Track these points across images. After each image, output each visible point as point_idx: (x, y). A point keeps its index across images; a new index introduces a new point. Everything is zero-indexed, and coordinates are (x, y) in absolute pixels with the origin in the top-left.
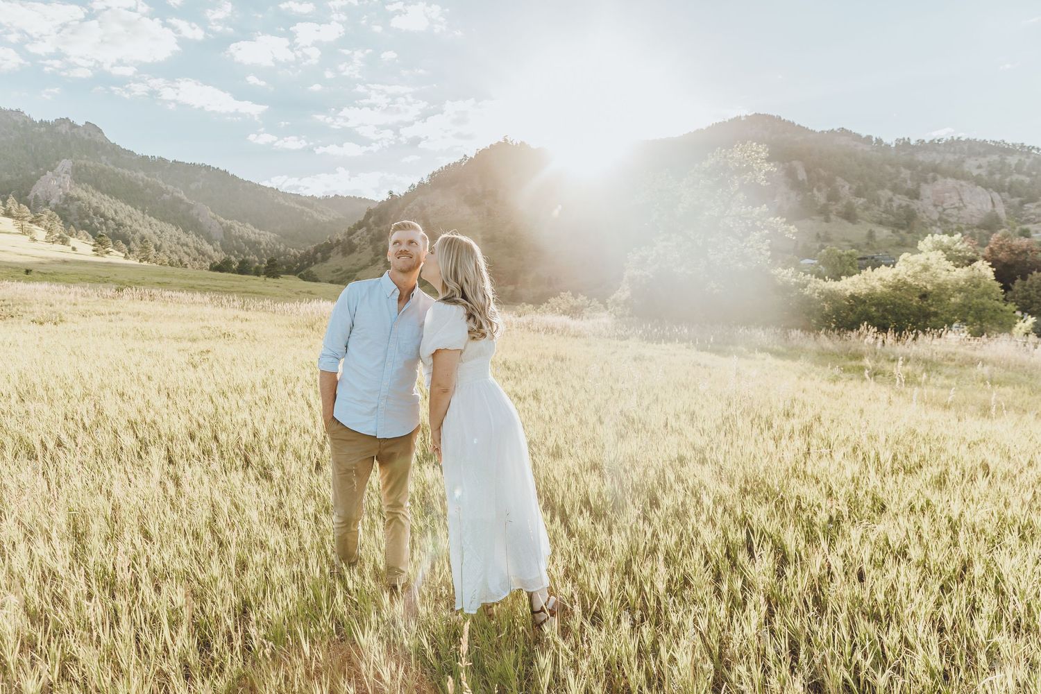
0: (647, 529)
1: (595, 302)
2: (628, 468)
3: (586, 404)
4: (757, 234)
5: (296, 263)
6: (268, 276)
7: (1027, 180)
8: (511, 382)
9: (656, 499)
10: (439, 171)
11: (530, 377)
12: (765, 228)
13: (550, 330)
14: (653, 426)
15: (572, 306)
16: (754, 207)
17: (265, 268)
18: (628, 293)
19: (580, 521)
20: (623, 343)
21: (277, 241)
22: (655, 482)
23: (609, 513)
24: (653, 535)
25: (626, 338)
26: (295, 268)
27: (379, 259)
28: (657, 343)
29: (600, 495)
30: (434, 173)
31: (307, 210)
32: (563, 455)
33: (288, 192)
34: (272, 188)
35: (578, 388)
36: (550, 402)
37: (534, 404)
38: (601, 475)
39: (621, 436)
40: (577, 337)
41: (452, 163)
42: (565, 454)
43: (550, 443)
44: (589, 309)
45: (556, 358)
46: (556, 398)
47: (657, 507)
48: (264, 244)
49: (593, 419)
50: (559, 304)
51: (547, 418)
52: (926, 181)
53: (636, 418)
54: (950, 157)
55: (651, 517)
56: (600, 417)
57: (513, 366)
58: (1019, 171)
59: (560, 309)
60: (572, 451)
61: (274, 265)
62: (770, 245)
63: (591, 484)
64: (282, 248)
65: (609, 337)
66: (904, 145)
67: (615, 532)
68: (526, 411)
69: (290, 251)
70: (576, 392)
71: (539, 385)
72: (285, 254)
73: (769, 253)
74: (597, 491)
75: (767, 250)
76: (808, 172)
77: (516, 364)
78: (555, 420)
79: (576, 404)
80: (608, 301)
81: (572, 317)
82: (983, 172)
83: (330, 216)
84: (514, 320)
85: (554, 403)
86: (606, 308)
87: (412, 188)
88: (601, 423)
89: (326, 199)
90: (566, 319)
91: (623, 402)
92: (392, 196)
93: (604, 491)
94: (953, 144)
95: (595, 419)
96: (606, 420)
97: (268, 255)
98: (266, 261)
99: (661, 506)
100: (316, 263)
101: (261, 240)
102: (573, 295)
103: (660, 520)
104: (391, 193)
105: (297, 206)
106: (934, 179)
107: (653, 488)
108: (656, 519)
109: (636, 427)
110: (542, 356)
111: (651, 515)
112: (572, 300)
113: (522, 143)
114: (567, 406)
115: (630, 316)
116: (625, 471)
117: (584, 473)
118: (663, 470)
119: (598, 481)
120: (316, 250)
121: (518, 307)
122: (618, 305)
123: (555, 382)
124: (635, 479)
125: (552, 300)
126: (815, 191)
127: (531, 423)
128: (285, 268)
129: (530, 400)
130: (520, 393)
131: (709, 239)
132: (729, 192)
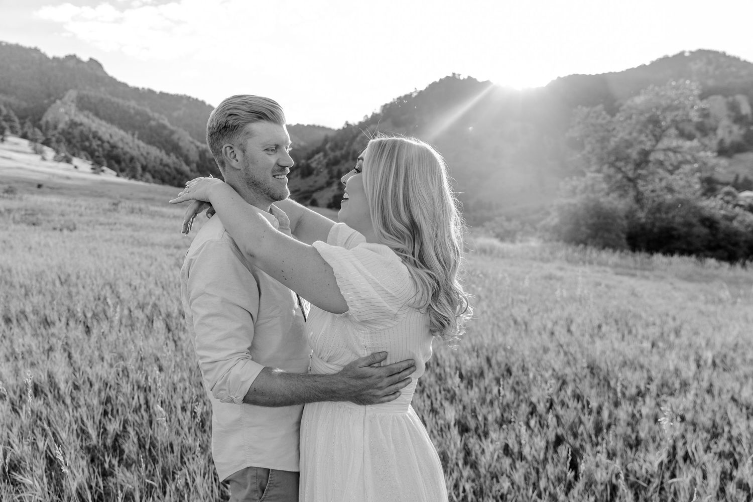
4: (687, 168)
15: (506, 230)
27: (333, 181)
30: (386, 106)
41: (403, 96)
44: (522, 233)
50: (494, 228)
59: (494, 232)
62: (699, 178)
73: (698, 186)
87: (366, 118)
92: (348, 125)
104: (346, 122)
113: (469, 77)
131: (640, 171)
132: (660, 127)
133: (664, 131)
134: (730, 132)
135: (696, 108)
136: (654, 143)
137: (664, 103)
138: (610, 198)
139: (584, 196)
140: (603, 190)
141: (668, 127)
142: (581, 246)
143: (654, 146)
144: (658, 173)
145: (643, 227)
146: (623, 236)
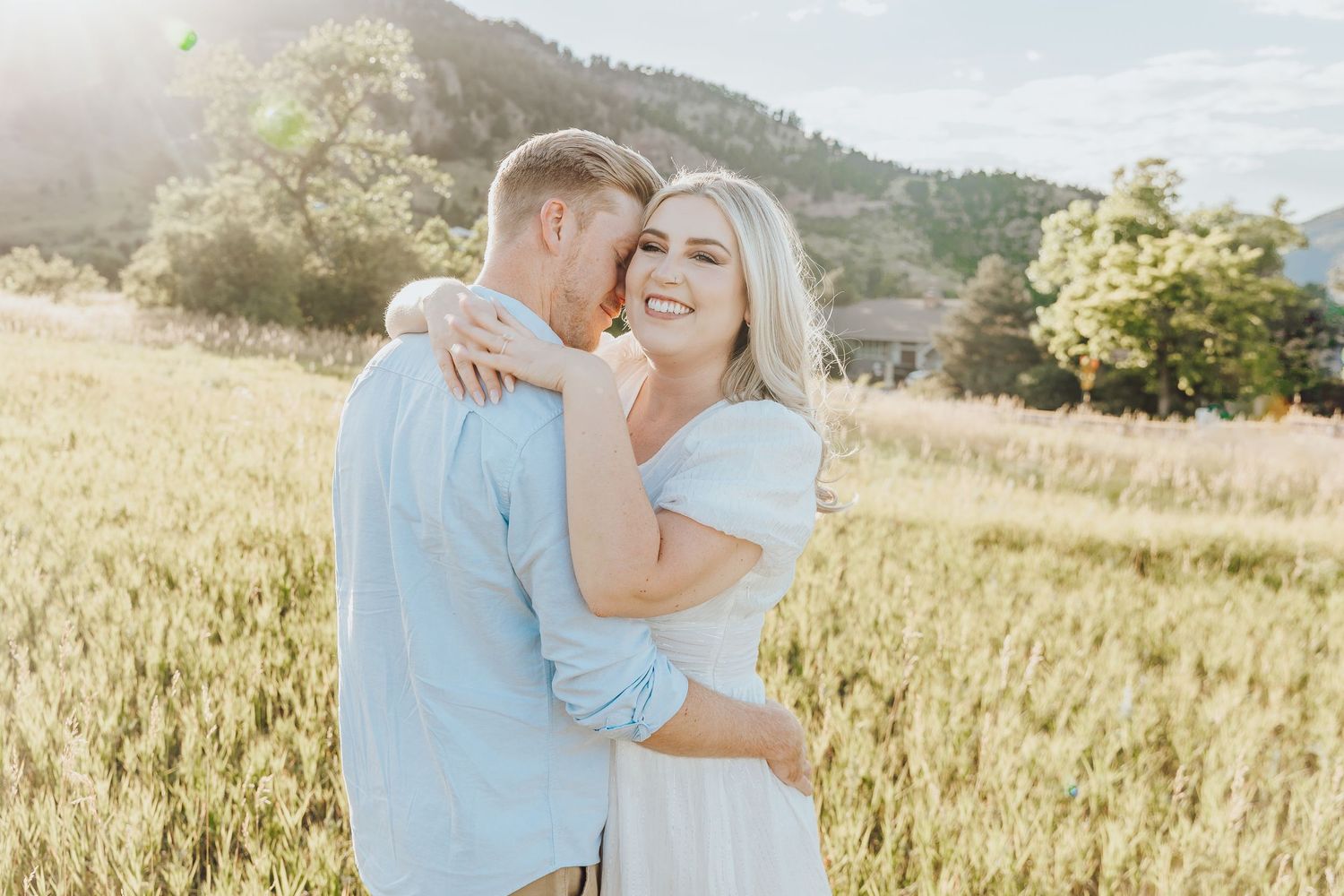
4: (390, 182)
7: (749, 147)
12: (404, 172)
15: (39, 277)
16: (387, 133)
50: (11, 271)
52: (628, 128)
54: (662, 97)
58: (739, 131)
59: (14, 281)
62: (411, 202)
66: (600, 64)
73: (409, 216)
75: (406, 210)
76: (464, 82)
80: (123, 275)
82: (699, 127)
94: (664, 77)
102: (40, 255)
106: (639, 127)
112: (38, 266)
126: (473, 116)
131: (310, 180)
132: (345, 103)
133: (351, 110)
134: (431, 123)
135: (403, 75)
136: (334, 129)
137: (352, 57)
138: (268, 227)
139: (219, 219)
140: (253, 210)
141: (358, 105)
142: (220, 317)
143: (336, 135)
144: (342, 185)
145: (322, 283)
146: (294, 299)
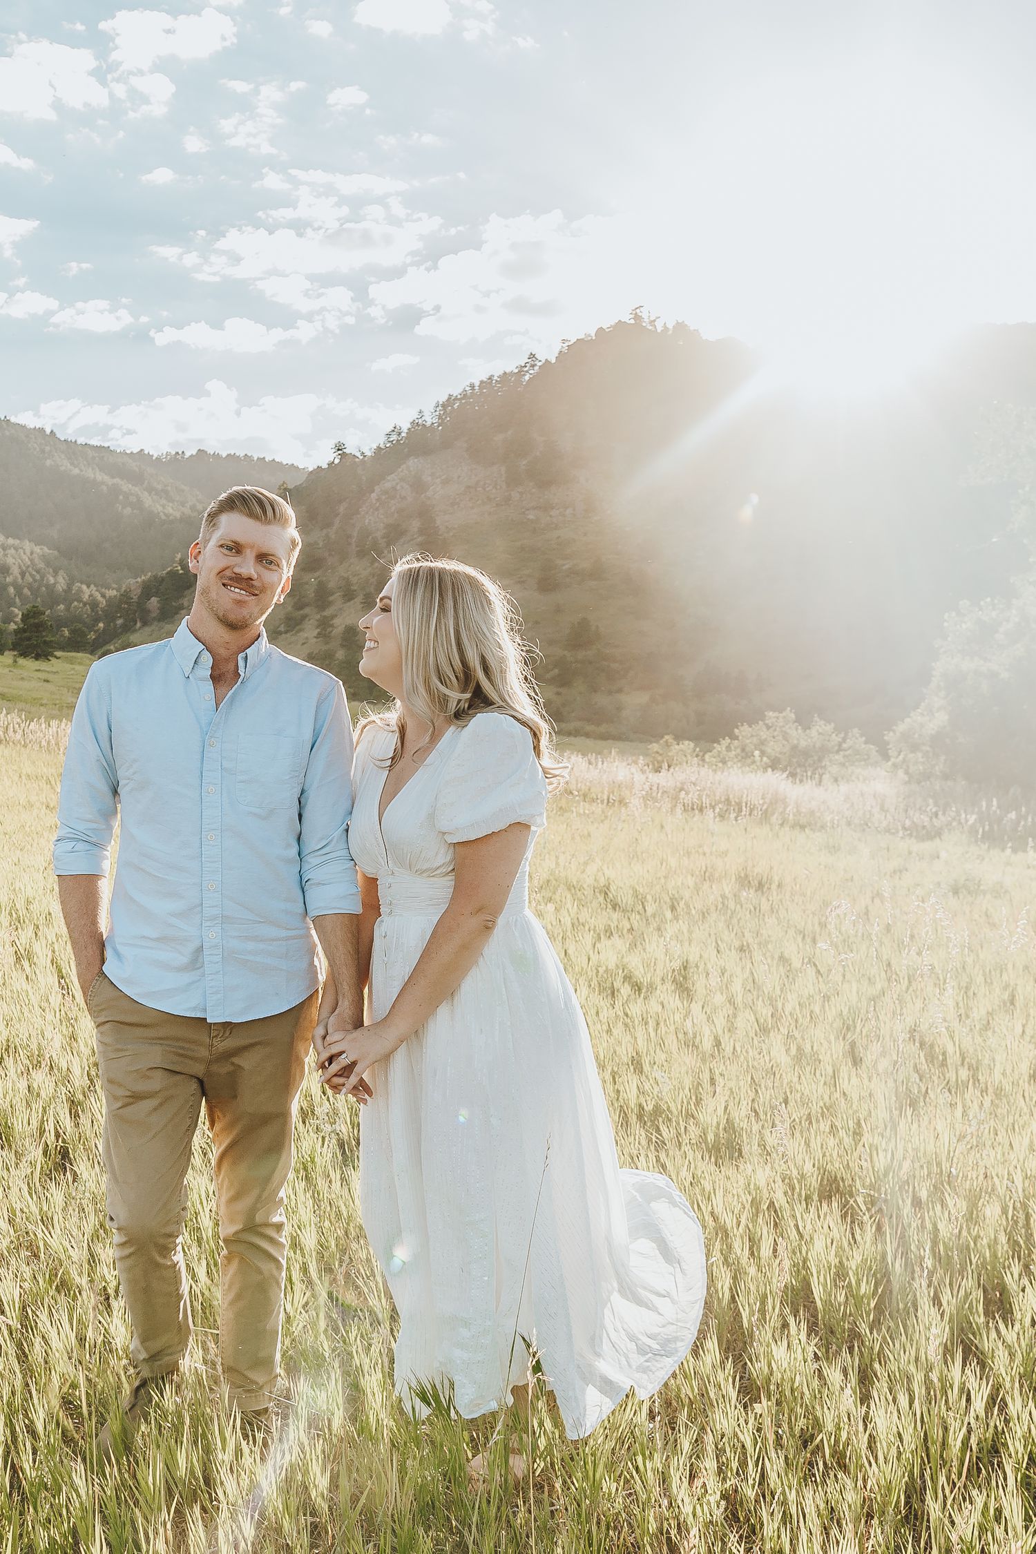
0: (972, 1384)
1: (856, 740)
2: (924, 1194)
3: (817, 1009)
5: (97, 620)
6: (24, 654)
8: (619, 943)
9: (1003, 1290)
10: (465, 395)
11: (670, 930)
13: (731, 808)
14: (997, 1076)
15: (794, 748)
17: (16, 632)
18: (941, 719)
19: (779, 1352)
20: (928, 846)
21: (48, 564)
22: (1003, 1239)
23: (864, 1328)
24: (992, 1400)
25: (933, 834)
26: (92, 636)
27: (304, 617)
28: (1015, 851)
29: (841, 1273)
30: (451, 400)
31: (126, 486)
32: (745, 1150)
33: (81, 441)
34: (42, 430)
35: (796, 964)
36: (719, 999)
37: (674, 1002)
38: (849, 1215)
39: (912, 1102)
40: (803, 827)
41: (497, 373)
42: (751, 1148)
43: (711, 1115)
44: (839, 757)
45: (744, 881)
46: (737, 987)
47: (1005, 1320)
48: (15, 571)
49: (832, 1051)
50: (762, 743)
51: (707, 1044)
53: (950, 1049)
55: (986, 1346)
56: (853, 1045)
57: (626, 899)
59: (763, 753)
60: (771, 1140)
61: (39, 627)
63: (819, 1245)
64: (61, 583)
65: (887, 830)
67: (880, 1389)
68: (652, 1023)
69: (80, 591)
70: (791, 974)
71: (693, 954)
72: (69, 596)
74: (834, 1261)
77: (636, 894)
78: (728, 1050)
79: (788, 1009)
80: (889, 736)
81: (793, 775)
83: (183, 504)
84: (639, 778)
85: (731, 1001)
86: (886, 756)
87: (394, 437)
88: (856, 1061)
89: (176, 460)
90: (777, 782)
91: (919, 1004)
92: (343, 456)
93: (852, 1265)
95: (839, 1048)
96: (870, 1055)
97: (24, 599)
98: (18, 614)
99: (1018, 1316)
100: (145, 624)
101: (10, 561)
102: (798, 720)
103: (1012, 1355)
104: (339, 448)
105: (100, 476)
107: (995, 1255)
108: (1002, 1353)
109: (951, 1075)
110: (707, 876)
111: (988, 1342)
112: (795, 733)
113: (680, 326)
114: (765, 1012)
115: (946, 777)
116: (917, 1203)
117: (799, 1209)
118: (1025, 1207)
119: (839, 1232)
120: (148, 590)
121: (655, 747)
122: (914, 748)
123: (737, 944)
124: (945, 1230)
125: (744, 731)
127: (661, 1057)
128: (67, 633)
129: (666, 994)
130: (639, 973)
